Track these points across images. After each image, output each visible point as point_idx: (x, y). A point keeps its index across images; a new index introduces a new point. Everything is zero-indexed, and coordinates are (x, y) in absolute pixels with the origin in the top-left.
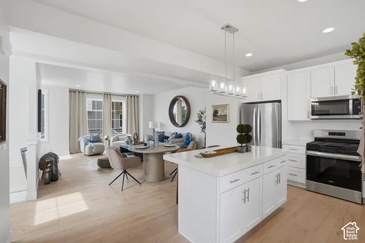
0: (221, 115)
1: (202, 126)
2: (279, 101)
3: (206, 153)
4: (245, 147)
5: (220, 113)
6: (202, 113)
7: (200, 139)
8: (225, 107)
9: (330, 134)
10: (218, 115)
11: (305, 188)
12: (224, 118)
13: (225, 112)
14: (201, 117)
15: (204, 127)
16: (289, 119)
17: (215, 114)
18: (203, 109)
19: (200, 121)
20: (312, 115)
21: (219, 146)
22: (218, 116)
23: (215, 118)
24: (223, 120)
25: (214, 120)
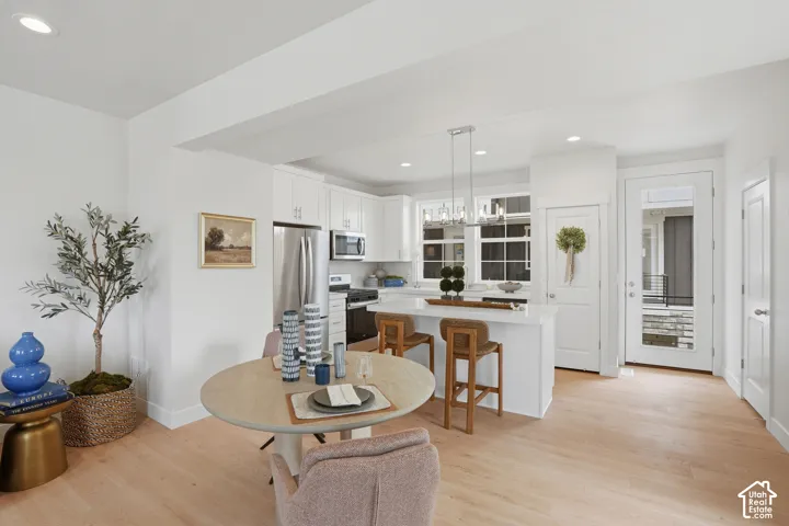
0: (232, 247)
5: (227, 240)
8: (245, 224)
10: (222, 244)
12: (243, 254)
13: (245, 237)
17: (213, 241)
22: (221, 249)
23: (213, 253)
24: (240, 261)
25: (209, 260)
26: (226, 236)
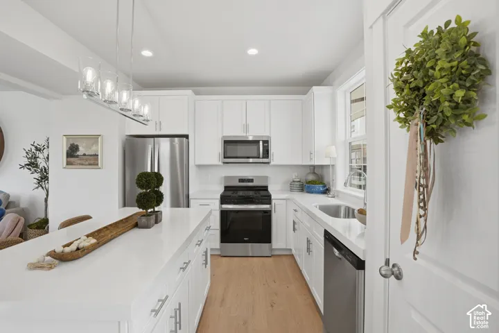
0: (84, 155)
1: (37, 175)
2: (187, 137)
3: (67, 250)
4: (154, 216)
5: (82, 151)
6: (37, 149)
7: (33, 203)
8: (94, 138)
9: (241, 180)
10: (78, 153)
11: (220, 253)
12: (92, 161)
13: (93, 148)
14: (36, 158)
15: (44, 178)
16: (197, 163)
17: (72, 152)
18: (41, 142)
19: (32, 164)
20: (225, 158)
21: (88, 218)
22: (77, 156)
23: (72, 159)
24: (90, 164)
25: (68, 163)
26: (80, 148)
